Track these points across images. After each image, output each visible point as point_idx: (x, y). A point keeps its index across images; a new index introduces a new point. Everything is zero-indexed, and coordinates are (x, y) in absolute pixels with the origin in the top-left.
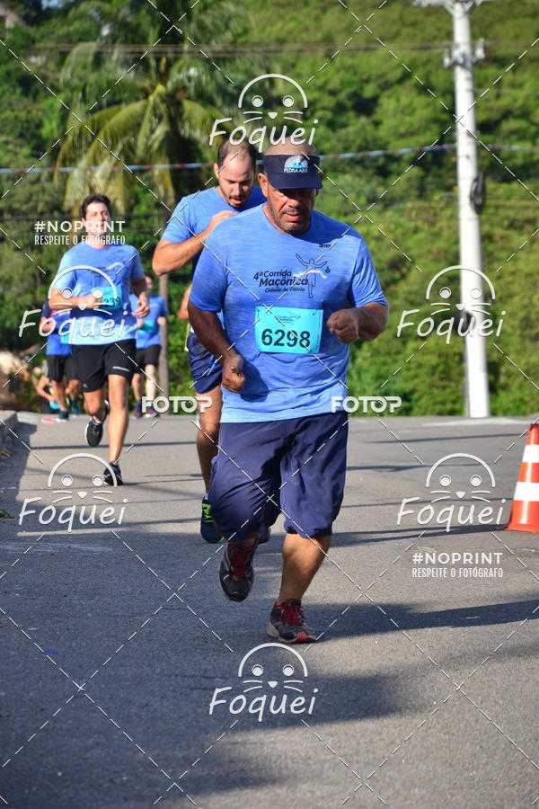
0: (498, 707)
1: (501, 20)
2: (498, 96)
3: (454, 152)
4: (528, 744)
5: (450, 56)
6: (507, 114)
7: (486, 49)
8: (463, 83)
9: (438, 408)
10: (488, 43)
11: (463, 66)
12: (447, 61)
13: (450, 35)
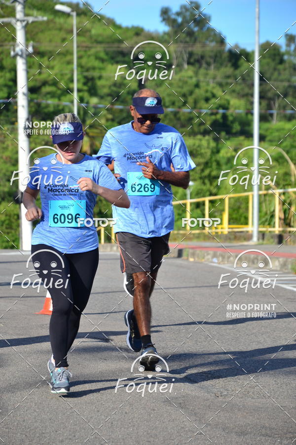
0: (35, 413)
1: (42, 31)
2: (40, 73)
3: (16, 103)
4: (52, 434)
5: (14, 51)
6: (45, 83)
7: (34, 47)
8: (21, 65)
9: (4, 245)
10: (35, 44)
11: (21, 56)
12: (12, 53)
13: (14, 39)
